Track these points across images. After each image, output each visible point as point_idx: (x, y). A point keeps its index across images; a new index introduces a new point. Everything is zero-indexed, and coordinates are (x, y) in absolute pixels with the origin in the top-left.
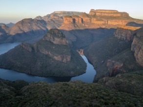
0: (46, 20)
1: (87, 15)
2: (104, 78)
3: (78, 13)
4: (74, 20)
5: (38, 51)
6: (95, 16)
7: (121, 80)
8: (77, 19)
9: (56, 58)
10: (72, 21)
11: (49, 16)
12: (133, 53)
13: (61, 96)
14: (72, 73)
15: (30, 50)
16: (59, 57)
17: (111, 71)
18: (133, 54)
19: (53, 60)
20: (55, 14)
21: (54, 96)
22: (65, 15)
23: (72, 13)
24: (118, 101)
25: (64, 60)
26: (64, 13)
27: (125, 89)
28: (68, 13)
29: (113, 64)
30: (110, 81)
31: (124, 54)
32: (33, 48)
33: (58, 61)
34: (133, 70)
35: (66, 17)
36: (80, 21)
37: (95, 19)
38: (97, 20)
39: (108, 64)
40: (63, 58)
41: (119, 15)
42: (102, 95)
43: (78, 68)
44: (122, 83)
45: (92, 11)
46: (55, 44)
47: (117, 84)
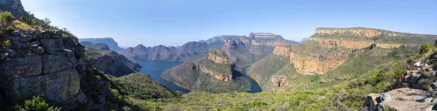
0: (208, 43)
1: (246, 38)
4: (235, 43)
6: (254, 38)
8: (237, 41)
11: (211, 40)
12: (293, 65)
16: (221, 75)
19: (214, 79)
20: (216, 38)
22: (226, 38)
23: (232, 36)
28: (229, 36)
29: (278, 79)
31: (286, 67)
32: (195, 67)
33: (219, 80)
34: (296, 79)
36: (241, 43)
37: (254, 41)
38: (257, 42)
39: (273, 80)
40: (224, 77)
45: (251, 34)
46: (216, 63)
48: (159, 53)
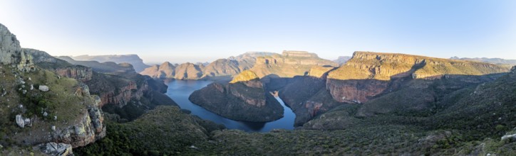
0: (239, 60)
1: (280, 56)
2: (310, 122)
3: (271, 54)
4: (267, 61)
5: (230, 93)
6: (287, 57)
7: (328, 120)
8: (270, 60)
9: (249, 101)
10: (265, 61)
11: (241, 56)
12: (329, 91)
13: (270, 149)
14: (267, 118)
15: (222, 91)
16: (253, 100)
17: (312, 113)
18: (329, 93)
19: (246, 103)
20: (247, 55)
21: (260, 149)
22: (258, 56)
23: (265, 53)
24: (339, 141)
25: (259, 105)
26: (257, 53)
27: (334, 127)
28: (261, 53)
29: (313, 105)
30: (317, 124)
31: (322, 93)
32: (225, 89)
33: (251, 105)
34: (332, 107)
35: (259, 57)
36: (274, 62)
37: (288, 60)
38: (291, 61)
39: (307, 106)
40: (257, 102)
41: (309, 56)
42: (321, 141)
43: (274, 112)
44: (329, 122)
45: (284, 52)
46: (248, 87)
47: (324, 125)
48: (186, 71)
